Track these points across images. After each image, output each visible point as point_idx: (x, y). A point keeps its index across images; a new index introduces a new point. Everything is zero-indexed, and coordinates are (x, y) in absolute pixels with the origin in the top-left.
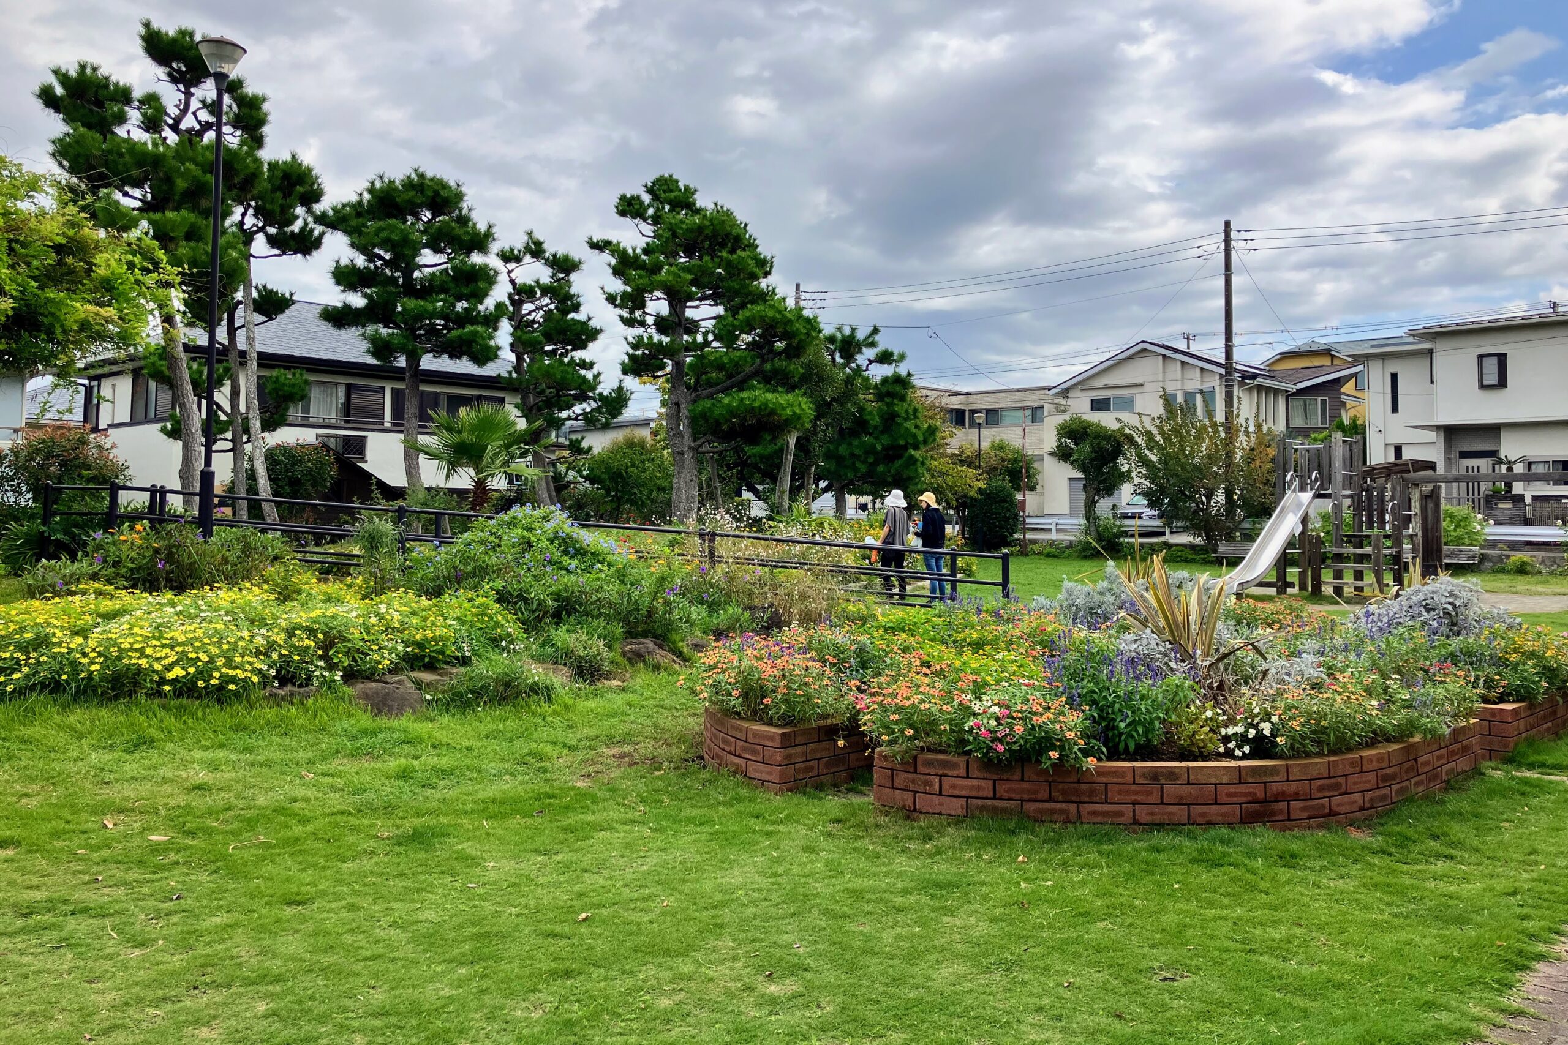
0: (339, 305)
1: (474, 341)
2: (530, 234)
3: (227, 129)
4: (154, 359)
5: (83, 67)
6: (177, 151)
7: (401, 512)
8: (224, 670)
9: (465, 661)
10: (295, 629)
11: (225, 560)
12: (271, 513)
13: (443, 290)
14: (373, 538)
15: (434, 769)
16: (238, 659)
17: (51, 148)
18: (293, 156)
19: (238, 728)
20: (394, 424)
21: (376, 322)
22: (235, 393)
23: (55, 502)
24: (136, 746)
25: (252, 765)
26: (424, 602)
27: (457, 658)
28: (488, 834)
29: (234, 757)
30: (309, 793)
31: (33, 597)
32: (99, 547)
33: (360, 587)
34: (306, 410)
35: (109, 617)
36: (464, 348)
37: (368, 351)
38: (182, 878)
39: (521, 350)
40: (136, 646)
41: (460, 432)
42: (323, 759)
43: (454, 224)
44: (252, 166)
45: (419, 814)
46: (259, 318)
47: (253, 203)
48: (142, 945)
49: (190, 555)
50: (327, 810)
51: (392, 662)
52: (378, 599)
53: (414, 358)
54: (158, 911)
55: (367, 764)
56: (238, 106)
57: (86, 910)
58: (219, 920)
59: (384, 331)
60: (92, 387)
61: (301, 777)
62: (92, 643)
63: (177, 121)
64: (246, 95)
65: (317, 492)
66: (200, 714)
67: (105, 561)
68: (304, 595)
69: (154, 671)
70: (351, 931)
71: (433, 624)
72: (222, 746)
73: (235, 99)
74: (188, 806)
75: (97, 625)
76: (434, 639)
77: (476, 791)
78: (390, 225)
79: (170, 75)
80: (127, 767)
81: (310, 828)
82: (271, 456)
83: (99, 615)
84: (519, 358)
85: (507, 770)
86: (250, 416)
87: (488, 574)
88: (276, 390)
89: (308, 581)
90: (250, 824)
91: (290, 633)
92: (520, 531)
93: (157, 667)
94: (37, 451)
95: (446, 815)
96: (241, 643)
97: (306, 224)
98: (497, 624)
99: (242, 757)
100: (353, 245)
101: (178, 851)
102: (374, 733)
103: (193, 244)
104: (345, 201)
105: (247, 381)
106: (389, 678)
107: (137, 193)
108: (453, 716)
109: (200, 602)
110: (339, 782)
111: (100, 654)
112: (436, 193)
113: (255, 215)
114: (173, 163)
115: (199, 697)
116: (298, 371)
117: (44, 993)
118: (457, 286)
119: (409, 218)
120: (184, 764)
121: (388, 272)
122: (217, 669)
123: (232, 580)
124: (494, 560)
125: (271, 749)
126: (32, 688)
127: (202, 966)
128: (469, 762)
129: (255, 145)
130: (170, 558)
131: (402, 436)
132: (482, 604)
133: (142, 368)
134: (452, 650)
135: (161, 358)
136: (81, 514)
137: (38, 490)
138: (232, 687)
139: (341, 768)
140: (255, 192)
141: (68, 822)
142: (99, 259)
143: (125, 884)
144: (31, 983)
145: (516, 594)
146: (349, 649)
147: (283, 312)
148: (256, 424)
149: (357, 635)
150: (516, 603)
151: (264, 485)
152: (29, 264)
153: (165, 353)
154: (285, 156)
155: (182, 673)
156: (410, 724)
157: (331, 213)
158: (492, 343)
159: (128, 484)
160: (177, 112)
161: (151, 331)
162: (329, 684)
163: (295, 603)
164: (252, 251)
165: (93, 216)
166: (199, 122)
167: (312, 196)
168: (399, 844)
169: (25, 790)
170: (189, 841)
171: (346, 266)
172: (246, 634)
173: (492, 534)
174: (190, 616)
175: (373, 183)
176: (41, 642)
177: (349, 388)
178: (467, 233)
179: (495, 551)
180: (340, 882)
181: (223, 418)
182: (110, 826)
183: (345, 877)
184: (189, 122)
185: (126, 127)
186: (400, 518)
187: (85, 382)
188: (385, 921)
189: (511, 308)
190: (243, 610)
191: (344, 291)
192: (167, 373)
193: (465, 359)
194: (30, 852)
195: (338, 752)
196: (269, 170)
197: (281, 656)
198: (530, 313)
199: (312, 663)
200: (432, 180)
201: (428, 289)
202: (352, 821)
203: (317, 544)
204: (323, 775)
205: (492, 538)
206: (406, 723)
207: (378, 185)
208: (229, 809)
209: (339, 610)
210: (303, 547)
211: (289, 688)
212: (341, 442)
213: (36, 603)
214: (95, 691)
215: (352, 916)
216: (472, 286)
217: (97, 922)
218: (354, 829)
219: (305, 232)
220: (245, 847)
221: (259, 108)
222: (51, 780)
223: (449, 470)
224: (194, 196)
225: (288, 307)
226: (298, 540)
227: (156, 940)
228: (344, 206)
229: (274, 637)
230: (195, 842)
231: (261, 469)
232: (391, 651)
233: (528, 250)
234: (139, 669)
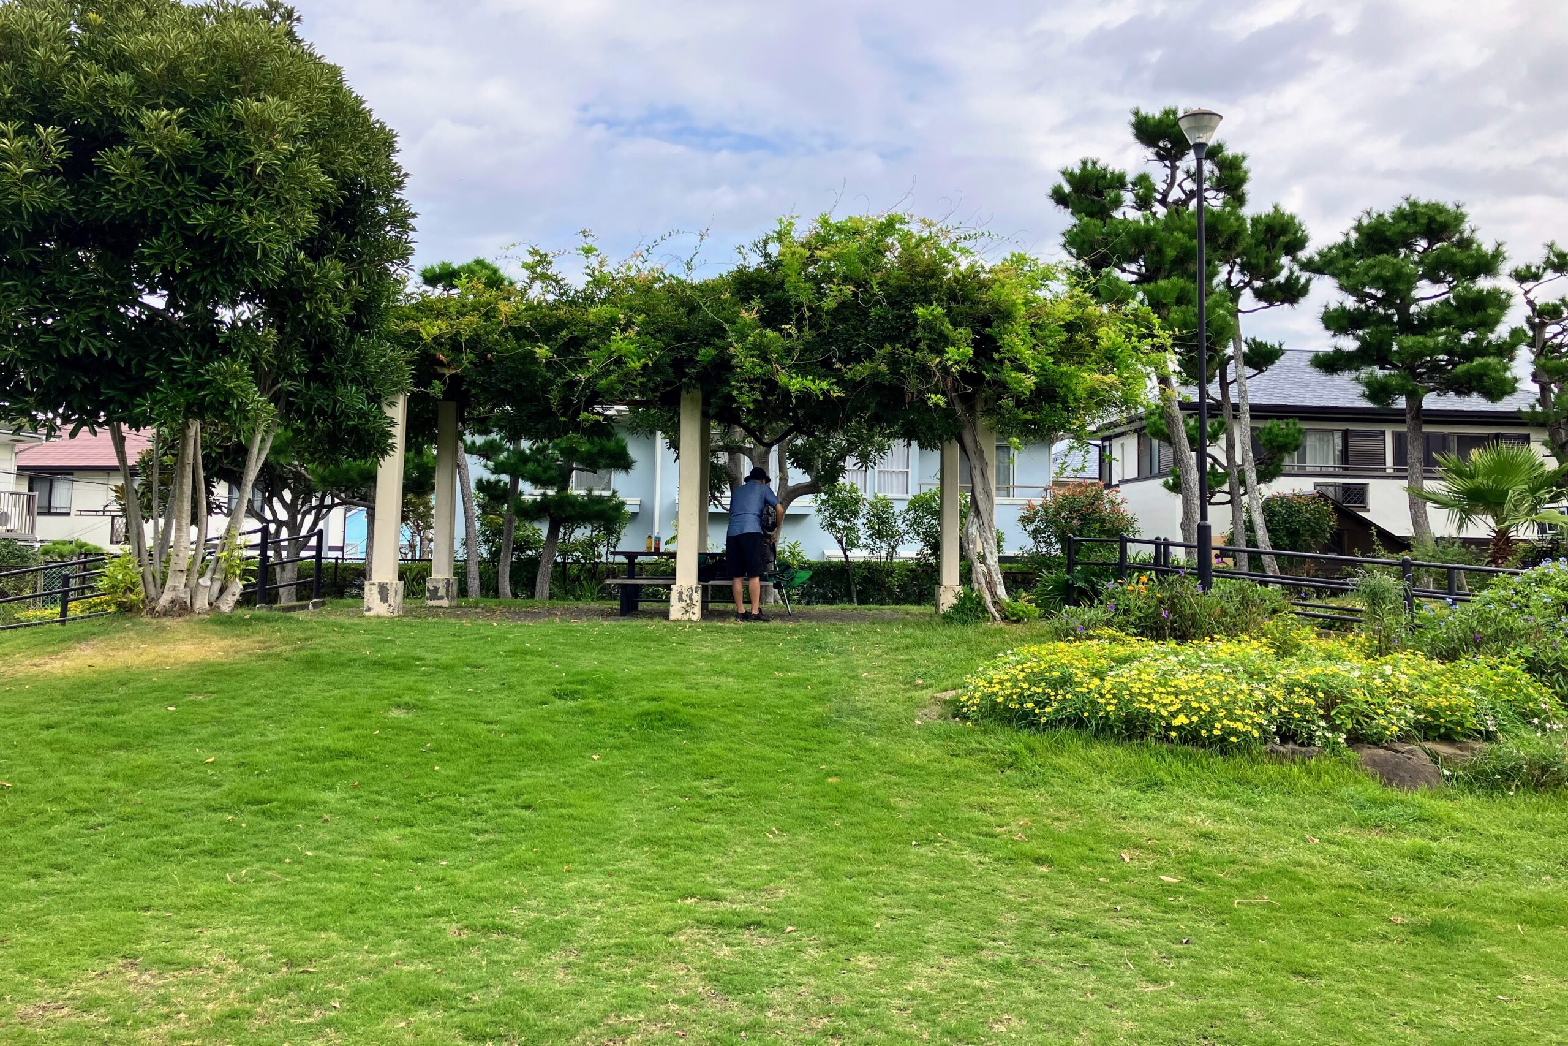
0: (1330, 349)
1: (1486, 375)
2: (1551, 247)
3: (1209, 194)
4: (1155, 418)
5: (1084, 163)
6: (1166, 223)
7: (1405, 565)
8: (1225, 721)
9: (1489, 737)
10: (1294, 685)
11: (1224, 613)
12: (1271, 566)
13: (1445, 322)
14: (1375, 594)
15: (1456, 855)
16: (1239, 712)
17: (1062, 240)
18: (1275, 208)
19: (1241, 781)
20: (1397, 470)
21: (1370, 365)
22: (1230, 447)
23: (1077, 553)
24: (1148, 786)
25: (1256, 820)
26: (1436, 665)
27: (1480, 732)
28: (1524, 942)
29: (1237, 810)
30: (1314, 859)
31: (1060, 640)
32: (1111, 596)
33: (1363, 645)
34: (1302, 459)
35: (1122, 661)
36: (1474, 384)
37: (1364, 396)
38: (1191, 923)
39: (1546, 379)
40: (1145, 691)
41: (1472, 476)
42: (1329, 825)
43: (1454, 250)
44: (1236, 224)
45: (1437, 904)
46: (1249, 371)
47: (1238, 260)
48: (1155, 981)
49: (1191, 605)
50: (1334, 881)
51: (1401, 729)
52: (1382, 659)
53: (1414, 398)
54: (1169, 951)
55: (1377, 837)
56: (1220, 170)
57: (1106, 936)
58: (1226, 974)
59: (1380, 373)
60: (1104, 447)
61: (1306, 841)
62: (1108, 685)
63: (1165, 195)
64: (1227, 158)
65: (1316, 543)
66: (1204, 762)
67: (1117, 609)
68: (1303, 651)
69: (1162, 717)
70: (1362, 1019)
71: (1448, 692)
72: (1226, 797)
73: (1217, 164)
74: (1195, 853)
75: (1111, 668)
76: (1449, 707)
77: (1508, 889)
78: (1380, 262)
79: (1157, 154)
80: (1141, 805)
81: (1315, 896)
82: (1268, 508)
83: (1113, 659)
84: (1544, 390)
85: (1547, 869)
86: (1246, 468)
87: (1513, 638)
88: (1270, 441)
89: (1307, 636)
90: (1256, 881)
91: (1289, 689)
92: (1553, 590)
93: (1164, 713)
94: (1062, 507)
95: (1471, 910)
96: (1240, 697)
97: (1292, 273)
98: (1528, 698)
99: (1245, 811)
100: (1341, 287)
101: (1187, 895)
102: (1384, 804)
103: (1183, 308)
104: (1331, 243)
105: (1241, 433)
106: (1398, 746)
107: (1133, 267)
108: (1478, 797)
109: (1201, 653)
110: (1347, 853)
111: (1114, 696)
112: (1432, 220)
113: (1241, 271)
114: (1162, 234)
115: (1203, 746)
116: (1291, 421)
117: (1073, 1008)
118: (1461, 316)
119: (1402, 250)
120: (1192, 810)
121: (1381, 310)
122: (1219, 720)
123: (1232, 632)
124: (1521, 624)
125: (1274, 806)
126: (1061, 721)
127: (1211, 1017)
128: (1497, 852)
129: (1237, 204)
130: (1173, 609)
131: (1405, 483)
132: (1508, 673)
133: (1144, 428)
134: (1471, 722)
135: (1161, 417)
136: (1098, 564)
137: (1064, 540)
138: (1233, 739)
139: (1349, 837)
140: (1239, 249)
141: (1092, 850)
142: (1101, 332)
143: (1140, 918)
144: (1060, 995)
145: (1551, 663)
146: (1352, 711)
147: (1273, 363)
148: (1252, 476)
149: (1360, 697)
150: (1552, 674)
151: (1262, 536)
152: (1046, 344)
153: (1163, 412)
154: (1266, 210)
155: (1186, 721)
156: (1426, 801)
157: (1317, 258)
158: (1508, 375)
159: (1137, 537)
160: (1165, 186)
161: (1149, 392)
162: (1333, 747)
163: (1294, 659)
164: (1240, 307)
165: (1096, 294)
166: (1184, 192)
167: (1295, 245)
168: (1416, 934)
169: (1057, 814)
170: (1196, 887)
171: (1336, 310)
172: (1244, 687)
173: (1517, 593)
174: (1192, 666)
175: (1359, 221)
176: (1066, 681)
177: (1346, 434)
178: (1472, 256)
179: (1522, 612)
180: (1350, 962)
181: (1220, 470)
182: (1127, 859)
183: (1355, 958)
184: (1175, 194)
185: (1122, 210)
186: (1404, 573)
187: (1099, 442)
188: (1401, 1017)
189: (1531, 333)
190: (1242, 664)
191: (1334, 336)
192: (1166, 430)
193: (1475, 394)
194: (1061, 872)
195: (1344, 819)
196: (1253, 225)
197: (1281, 712)
198: (1555, 336)
199: (1313, 722)
200: (1426, 206)
201: (1428, 323)
202: (1362, 898)
203: (1319, 597)
204: (1329, 842)
205: (1517, 598)
206: (1419, 797)
207: (1365, 222)
208: (1234, 862)
209: (1340, 669)
210: (1304, 599)
211: (1291, 745)
212: (1340, 491)
213: (1062, 645)
214: (1112, 730)
215: (1361, 1002)
216: (1479, 315)
217: (1116, 950)
218: (1363, 906)
219: (1291, 281)
220: (1250, 904)
221: (1238, 168)
222: (1079, 808)
223: (1461, 517)
224: (1182, 262)
225: (1277, 358)
226: (1299, 593)
227: (1167, 979)
228: (1330, 249)
229: (1273, 692)
230: (1203, 889)
231: (1259, 520)
232: (1400, 717)
233: (1549, 265)
234: (1148, 715)
